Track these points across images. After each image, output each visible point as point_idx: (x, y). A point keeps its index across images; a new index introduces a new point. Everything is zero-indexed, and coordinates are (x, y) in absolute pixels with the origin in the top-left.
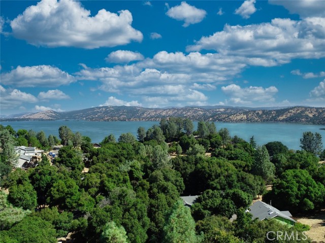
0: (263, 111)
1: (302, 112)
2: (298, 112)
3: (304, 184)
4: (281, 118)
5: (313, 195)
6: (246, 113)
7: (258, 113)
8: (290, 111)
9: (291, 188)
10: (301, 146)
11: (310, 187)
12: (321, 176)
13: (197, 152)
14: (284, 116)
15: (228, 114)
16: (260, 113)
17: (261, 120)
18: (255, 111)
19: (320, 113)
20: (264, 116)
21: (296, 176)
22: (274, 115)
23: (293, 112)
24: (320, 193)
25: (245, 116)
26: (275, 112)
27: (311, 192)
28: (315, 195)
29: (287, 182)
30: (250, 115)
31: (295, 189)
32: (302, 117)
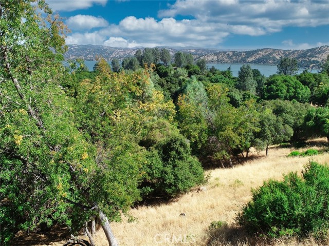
0: (234, 52)
1: (270, 54)
2: (267, 53)
3: (293, 87)
4: (250, 60)
5: (300, 96)
6: (217, 54)
7: (229, 54)
8: (259, 52)
9: (281, 91)
10: (277, 72)
11: (298, 89)
12: (308, 81)
13: (179, 76)
14: (253, 57)
15: (199, 55)
16: (231, 54)
17: (231, 62)
18: (225, 52)
19: (286, 55)
20: (234, 57)
21: (285, 81)
22: (243, 57)
23: (262, 53)
24: (306, 95)
25: (216, 57)
26: (245, 54)
27: (299, 93)
28: (302, 96)
29: (277, 86)
30: (220, 56)
31: (285, 91)
32: (270, 59)
